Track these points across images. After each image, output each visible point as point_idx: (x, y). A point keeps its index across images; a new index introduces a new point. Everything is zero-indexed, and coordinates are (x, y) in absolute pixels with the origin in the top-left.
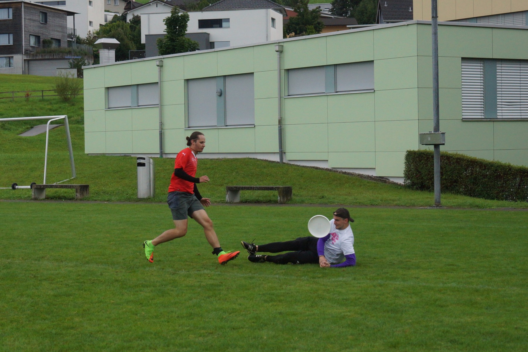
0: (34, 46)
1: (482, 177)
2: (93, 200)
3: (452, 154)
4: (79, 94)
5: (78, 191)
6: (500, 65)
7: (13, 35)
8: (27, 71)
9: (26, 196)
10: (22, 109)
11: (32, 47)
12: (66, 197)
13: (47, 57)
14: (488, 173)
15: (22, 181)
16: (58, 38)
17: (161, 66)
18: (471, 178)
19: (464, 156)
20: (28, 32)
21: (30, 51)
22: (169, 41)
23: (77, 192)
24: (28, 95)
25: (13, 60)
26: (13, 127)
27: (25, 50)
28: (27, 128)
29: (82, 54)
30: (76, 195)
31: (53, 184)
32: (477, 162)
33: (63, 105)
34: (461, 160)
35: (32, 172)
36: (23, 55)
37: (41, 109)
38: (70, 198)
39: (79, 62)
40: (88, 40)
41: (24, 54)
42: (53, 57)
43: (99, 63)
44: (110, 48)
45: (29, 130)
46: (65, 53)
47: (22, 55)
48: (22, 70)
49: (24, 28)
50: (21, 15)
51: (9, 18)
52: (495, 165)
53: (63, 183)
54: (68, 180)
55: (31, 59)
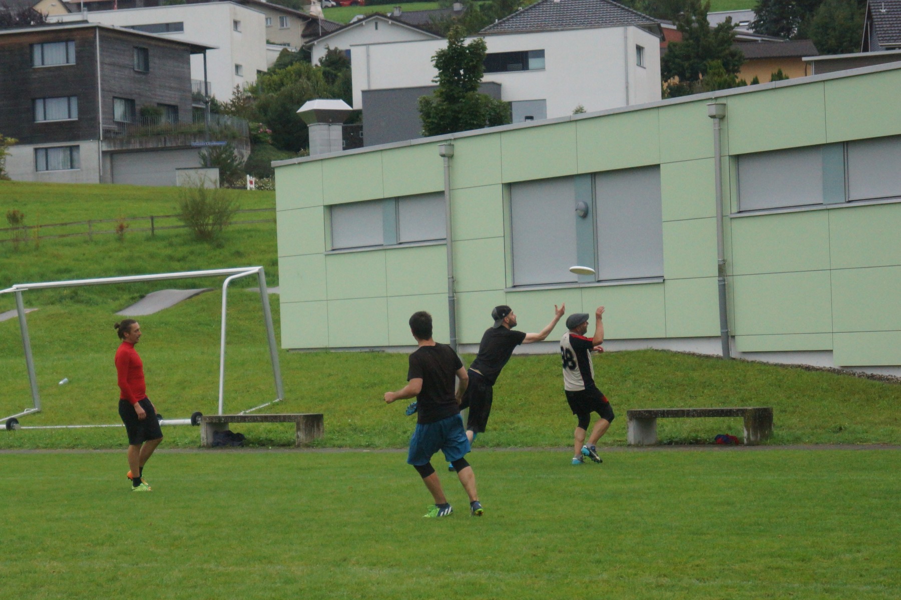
0: (122, 123)
2: (334, 446)
4: (230, 224)
5: (302, 426)
7: (79, 99)
8: (109, 176)
9: (187, 441)
10: (110, 257)
11: (118, 123)
12: (272, 441)
13: (150, 146)
15: (167, 410)
16: (172, 103)
17: (449, 157)
20: (110, 91)
21: (114, 133)
22: (444, 101)
23: (298, 429)
24: (121, 228)
25: (78, 153)
26: (95, 297)
27: (103, 130)
28: (133, 298)
29: (226, 137)
30: (298, 437)
31: (239, 415)
33: (197, 247)
35: (184, 388)
36: (100, 142)
37: (152, 256)
38: (282, 443)
39: (222, 154)
40: (235, 106)
41: (101, 139)
42: (165, 145)
43: (308, 155)
44: (331, 121)
45: (135, 302)
46: (191, 135)
47: (97, 143)
48: (98, 174)
49: (101, 84)
50: (94, 54)
51: (67, 62)
53: (260, 411)
54: (268, 406)
55: (117, 149)
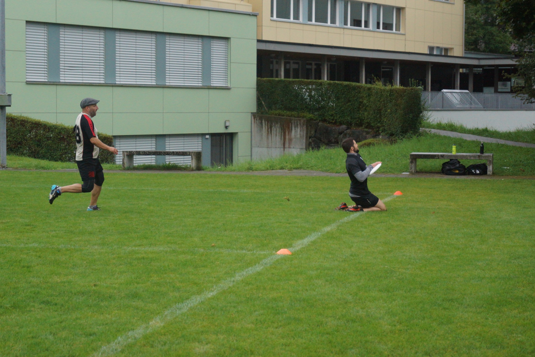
1: (46, 139)
3: (16, 116)
6: (63, 30)
14: (51, 135)
18: (35, 140)
19: (29, 119)
32: (41, 125)
34: (26, 122)
52: (59, 128)
